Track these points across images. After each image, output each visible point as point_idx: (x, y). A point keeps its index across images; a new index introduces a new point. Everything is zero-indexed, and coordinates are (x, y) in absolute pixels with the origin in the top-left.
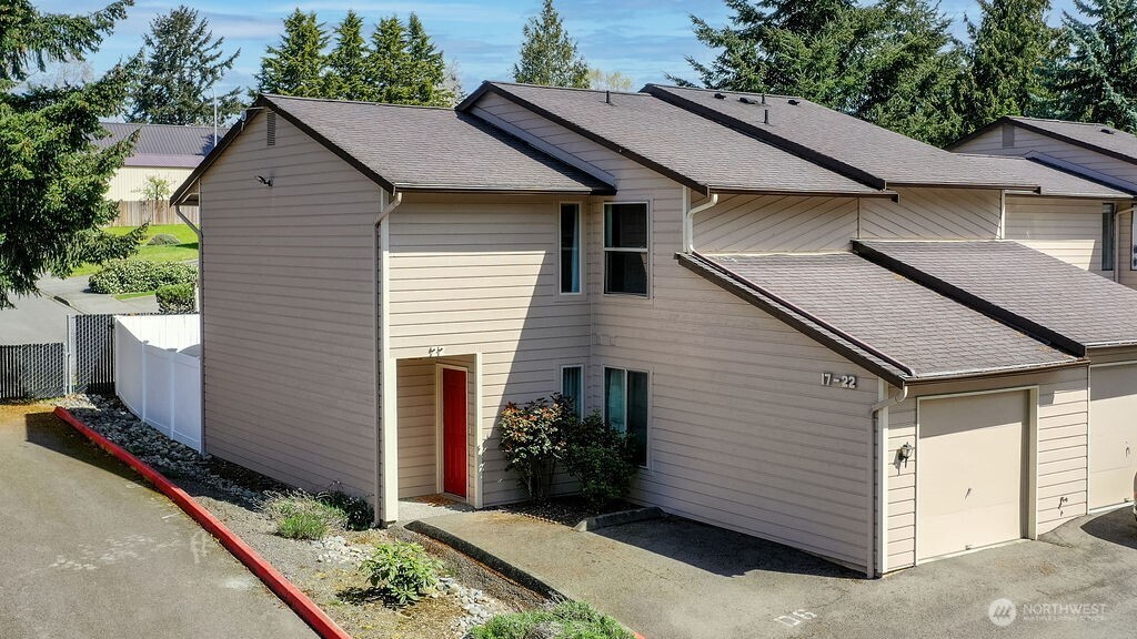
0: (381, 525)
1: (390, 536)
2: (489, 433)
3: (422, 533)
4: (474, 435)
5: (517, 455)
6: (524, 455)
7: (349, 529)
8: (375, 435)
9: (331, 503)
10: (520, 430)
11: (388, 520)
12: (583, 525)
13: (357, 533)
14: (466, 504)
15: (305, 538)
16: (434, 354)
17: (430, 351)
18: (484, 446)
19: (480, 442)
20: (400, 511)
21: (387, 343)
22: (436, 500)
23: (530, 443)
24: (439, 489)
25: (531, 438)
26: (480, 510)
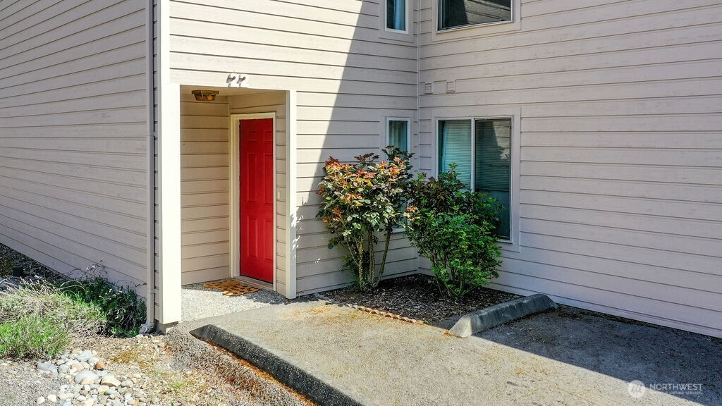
0: (156, 330)
1: (169, 348)
2: (305, 198)
3: (220, 347)
4: (285, 200)
5: (349, 225)
6: (357, 226)
7: (108, 334)
8: (147, 198)
9: (84, 296)
10: (352, 190)
11: (166, 321)
12: (465, 325)
13: (119, 341)
14: (273, 293)
15: (29, 356)
16: (234, 84)
17: (230, 79)
18: (299, 214)
19: (293, 210)
20: (185, 305)
21: (166, 61)
22: (231, 287)
23: (364, 208)
24: (234, 271)
25: (368, 202)
26: (294, 300)
